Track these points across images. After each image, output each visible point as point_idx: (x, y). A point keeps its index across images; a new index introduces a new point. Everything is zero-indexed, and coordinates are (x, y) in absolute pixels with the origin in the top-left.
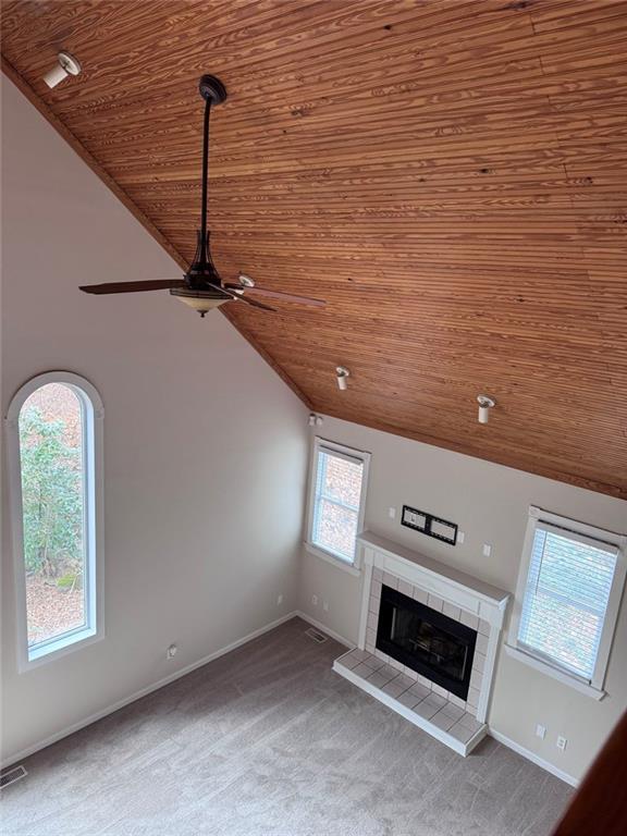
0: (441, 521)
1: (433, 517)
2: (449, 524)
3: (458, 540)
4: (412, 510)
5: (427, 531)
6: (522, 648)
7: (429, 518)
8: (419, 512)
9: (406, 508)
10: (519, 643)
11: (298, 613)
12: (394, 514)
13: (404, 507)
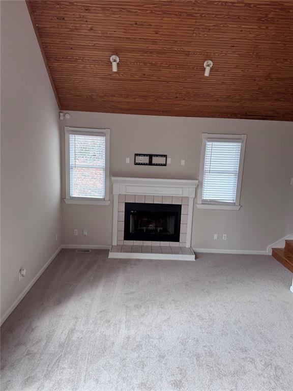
0: (157, 156)
1: (153, 155)
2: (162, 156)
3: (168, 162)
4: (140, 155)
5: (150, 163)
6: (205, 202)
7: (151, 156)
8: (144, 155)
9: (136, 155)
10: (203, 200)
11: (63, 246)
12: (129, 161)
13: (135, 154)
